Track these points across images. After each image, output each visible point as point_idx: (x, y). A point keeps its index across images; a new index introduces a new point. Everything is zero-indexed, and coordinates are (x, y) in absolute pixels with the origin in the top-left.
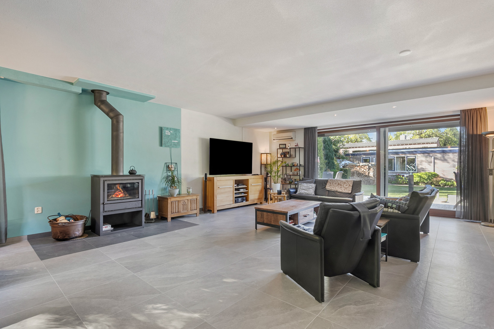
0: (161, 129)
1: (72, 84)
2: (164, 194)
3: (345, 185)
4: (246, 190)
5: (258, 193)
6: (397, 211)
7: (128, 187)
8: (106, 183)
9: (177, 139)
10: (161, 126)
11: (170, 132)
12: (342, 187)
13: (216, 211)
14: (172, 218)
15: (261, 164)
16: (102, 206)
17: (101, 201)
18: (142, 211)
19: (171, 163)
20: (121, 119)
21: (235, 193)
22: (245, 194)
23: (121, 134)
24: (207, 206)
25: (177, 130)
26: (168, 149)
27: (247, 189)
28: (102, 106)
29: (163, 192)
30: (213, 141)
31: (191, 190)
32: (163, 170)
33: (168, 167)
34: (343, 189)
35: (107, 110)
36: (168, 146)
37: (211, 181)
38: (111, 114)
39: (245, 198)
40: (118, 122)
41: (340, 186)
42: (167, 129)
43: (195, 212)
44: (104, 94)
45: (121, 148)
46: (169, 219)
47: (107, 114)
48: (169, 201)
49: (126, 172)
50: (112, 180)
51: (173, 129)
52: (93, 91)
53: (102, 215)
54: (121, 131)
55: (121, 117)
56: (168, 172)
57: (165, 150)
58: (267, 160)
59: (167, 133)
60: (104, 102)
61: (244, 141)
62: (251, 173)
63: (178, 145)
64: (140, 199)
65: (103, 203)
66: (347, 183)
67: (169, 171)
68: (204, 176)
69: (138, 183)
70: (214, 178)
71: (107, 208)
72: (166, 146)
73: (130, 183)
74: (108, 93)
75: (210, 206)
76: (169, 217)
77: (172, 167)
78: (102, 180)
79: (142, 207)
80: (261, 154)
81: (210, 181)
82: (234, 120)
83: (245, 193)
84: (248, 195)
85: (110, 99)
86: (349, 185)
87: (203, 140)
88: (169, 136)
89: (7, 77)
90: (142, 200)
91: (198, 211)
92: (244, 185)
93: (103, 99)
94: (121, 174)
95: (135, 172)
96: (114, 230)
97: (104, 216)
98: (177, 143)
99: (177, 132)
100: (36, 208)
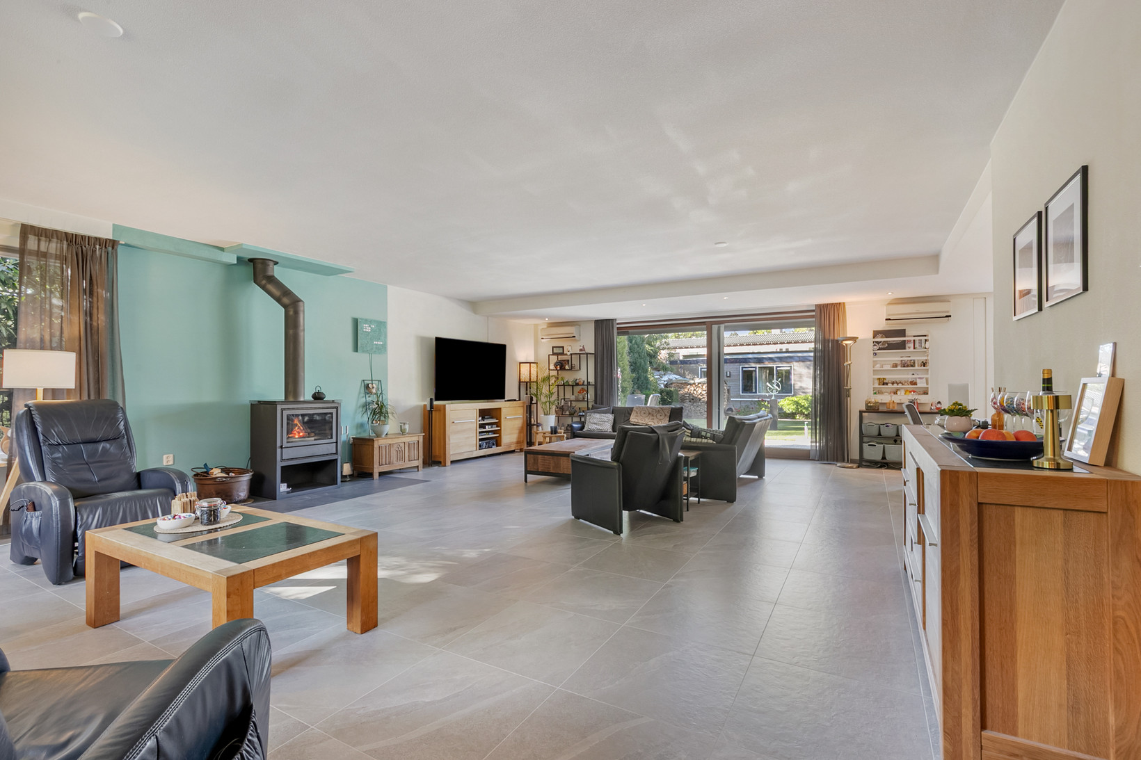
0: (356, 322)
1: (222, 249)
2: (360, 433)
3: (658, 416)
4: (497, 427)
5: (517, 431)
6: (711, 441)
7: (316, 420)
8: (285, 413)
9: (382, 338)
10: (356, 316)
11: (370, 326)
12: (655, 418)
13: (448, 463)
14: (381, 474)
15: (520, 382)
16: (279, 451)
17: (279, 444)
18: (337, 459)
19: (372, 380)
20: (302, 309)
21: (480, 432)
22: (494, 434)
23: (301, 334)
24: (433, 454)
25: (381, 322)
26: (366, 356)
27: (498, 424)
28: (270, 287)
29: (359, 431)
30: (439, 341)
31: (407, 427)
32: (360, 393)
33: (367, 387)
34: (656, 421)
35: (277, 293)
36: (367, 351)
37: (440, 410)
38: (286, 300)
39: (494, 441)
40: (296, 313)
41: (652, 417)
42: (366, 321)
43: (415, 463)
44: (271, 264)
45: (302, 355)
46: (376, 476)
47: (278, 300)
48: (376, 445)
49: (308, 396)
50: (293, 409)
51: (374, 321)
52: (251, 260)
53: (279, 465)
54: (301, 328)
55: (301, 303)
56: (367, 396)
57: (362, 357)
58: (530, 376)
59: (365, 328)
60: (272, 279)
61: (491, 341)
62: (504, 398)
63: (383, 349)
64: (334, 440)
65: (281, 447)
66: (661, 411)
67: (368, 394)
68: (427, 403)
69: (332, 414)
70: (445, 405)
71: (288, 454)
72: (363, 351)
73: (318, 414)
74: (276, 263)
75: (437, 454)
76: (377, 469)
77: (373, 387)
78: (279, 407)
79: (336, 453)
80: (520, 363)
81: (437, 412)
82: (473, 304)
83: (494, 432)
84: (500, 436)
85: (278, 272)
86: (665, 415)
87: (423, 340)
88: (369, 333)
89: (129, 243)
90: (337, 442)
91: (419, 463)
92: (492, 418)
93: (270, 273)
94: (302, 399)
95: (323, 396)
96: (292, 491)
97: (282, 467)
98: (382, 345)
99: (381, 326)
100: (165, 456)
